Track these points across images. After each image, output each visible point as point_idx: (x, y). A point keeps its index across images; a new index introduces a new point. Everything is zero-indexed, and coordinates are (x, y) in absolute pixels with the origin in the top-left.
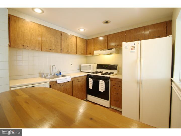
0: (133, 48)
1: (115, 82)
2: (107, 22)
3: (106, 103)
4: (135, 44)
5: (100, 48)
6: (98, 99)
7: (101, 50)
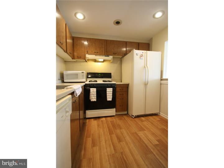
0: (142, 56)
1: (120, 88)
2: (118, 23)
3: (111, 112)
4: (143, 53)
5: (95, 52)
6: (105, 111)
7: (96, 55)
